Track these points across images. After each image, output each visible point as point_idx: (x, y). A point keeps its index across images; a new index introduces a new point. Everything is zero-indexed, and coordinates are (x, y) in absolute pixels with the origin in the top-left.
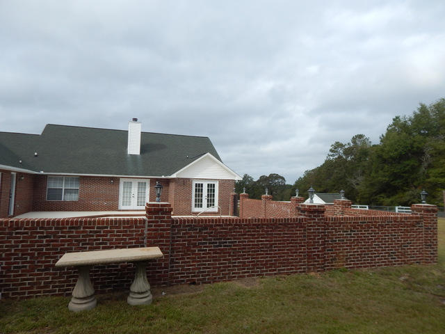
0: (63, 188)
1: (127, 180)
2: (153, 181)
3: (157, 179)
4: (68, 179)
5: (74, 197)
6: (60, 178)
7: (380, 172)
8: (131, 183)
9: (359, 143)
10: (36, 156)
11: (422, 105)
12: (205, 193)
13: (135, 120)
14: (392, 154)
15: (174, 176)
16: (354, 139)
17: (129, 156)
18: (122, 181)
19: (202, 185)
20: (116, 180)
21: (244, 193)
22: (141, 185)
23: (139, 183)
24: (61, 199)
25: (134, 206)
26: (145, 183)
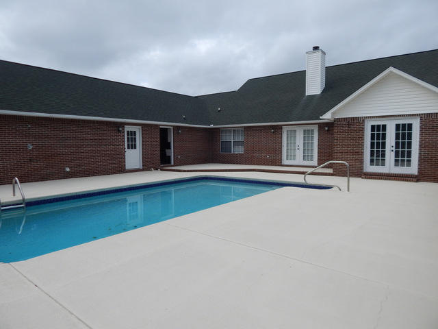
0: (232, 141)
1: (290, 128)
2: (321, 127)
4: (235, 131)
6: (228, 131)
8: (295, 131)
10: (219, 111)
13: (316, 48)
18: (285, 129)
20: (280, 127)
22: (308, 134)
23: (304, 131)
24: (231, 152)
25: (299, 160)
26: (313, 130)
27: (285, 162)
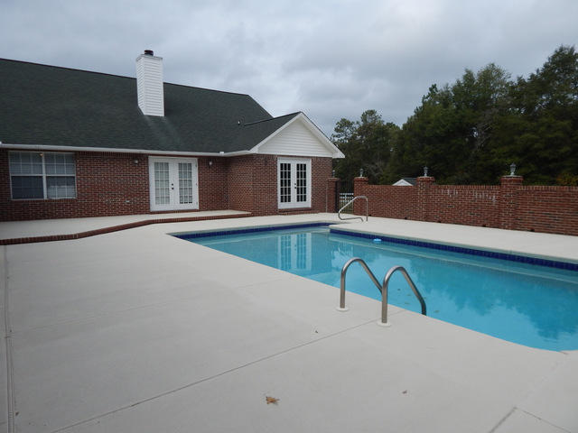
0: (44, 175)
1: (159, 160)
2: (202, 161)
3: (210, 158)
4: (51, 157)
5: (66, 193)
6: (36, 156)
7: (419, 154)
8: (167, 164)
9: (369, 121)
11: (467, 71)
12: (294, 179)
14: (438, 132)
15: (255, 150)
16: (364, 117)
17: (148, 119)
18: (152, 161)
19: (289, 165)
20: (143, 159)
21: (361, 177)
22: (184, 169)
23: (180, 164)
24: (43, 197)
25: (175, 203)
26: (190, 165)
27: (154, 207)
